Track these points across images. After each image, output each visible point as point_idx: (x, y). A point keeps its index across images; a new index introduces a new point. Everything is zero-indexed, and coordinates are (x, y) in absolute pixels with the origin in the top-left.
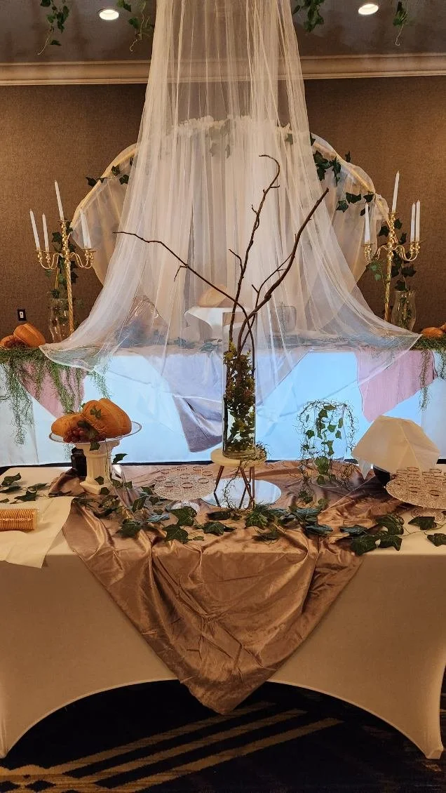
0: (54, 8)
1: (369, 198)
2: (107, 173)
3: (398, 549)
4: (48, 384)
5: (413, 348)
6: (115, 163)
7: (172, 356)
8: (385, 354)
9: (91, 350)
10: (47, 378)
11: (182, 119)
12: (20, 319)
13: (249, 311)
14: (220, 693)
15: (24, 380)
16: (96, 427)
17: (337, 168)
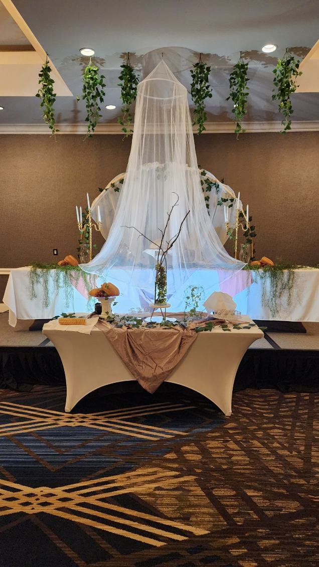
0: (91, 122)
1: (232, 200)
2: (109, 186)
3: (210, 331)
4: (81, 281)
5: (243, 269)
6: (112, 182)
7: (136, 270)
8: (230, 272)
9: (100, 267)
10: (81, 278)
11: (144, 163)
12: (55, 255)
13: (165, 250)
14: (150, 383)
15: (71, 280)
16: (107, 292)
17: (218, 187)
